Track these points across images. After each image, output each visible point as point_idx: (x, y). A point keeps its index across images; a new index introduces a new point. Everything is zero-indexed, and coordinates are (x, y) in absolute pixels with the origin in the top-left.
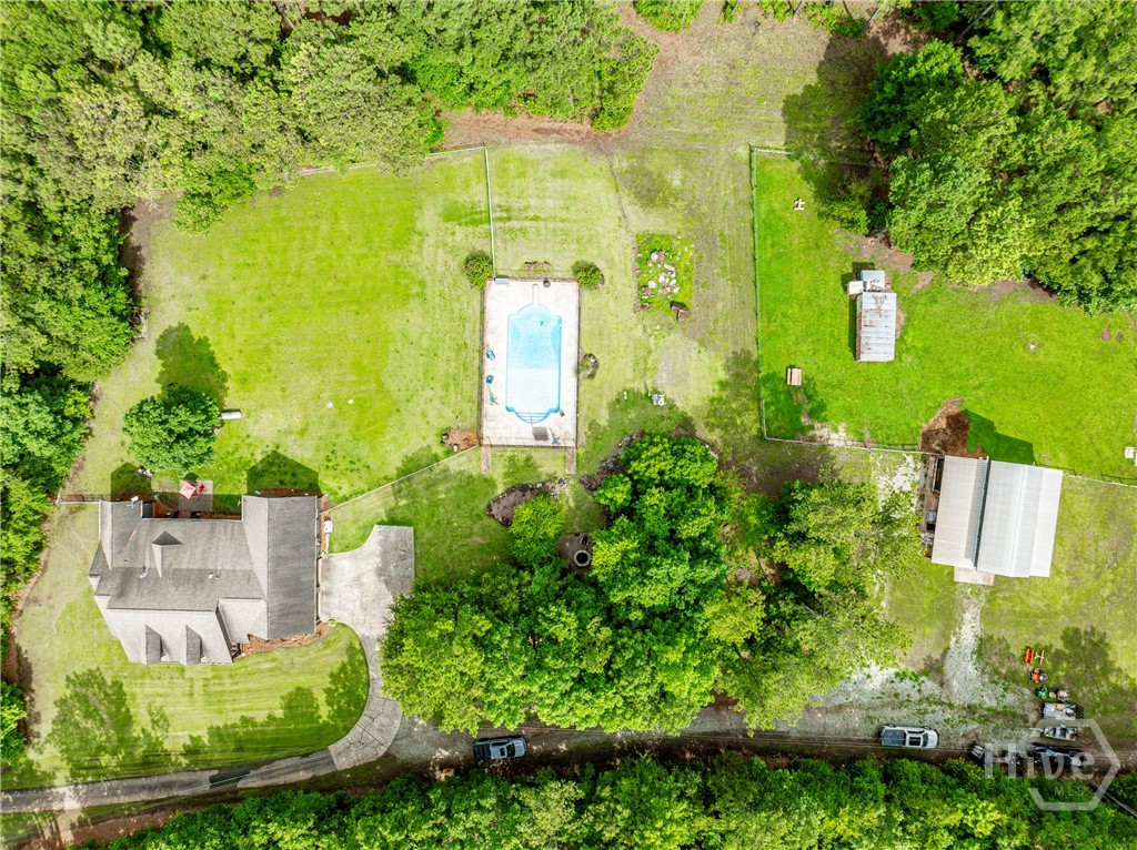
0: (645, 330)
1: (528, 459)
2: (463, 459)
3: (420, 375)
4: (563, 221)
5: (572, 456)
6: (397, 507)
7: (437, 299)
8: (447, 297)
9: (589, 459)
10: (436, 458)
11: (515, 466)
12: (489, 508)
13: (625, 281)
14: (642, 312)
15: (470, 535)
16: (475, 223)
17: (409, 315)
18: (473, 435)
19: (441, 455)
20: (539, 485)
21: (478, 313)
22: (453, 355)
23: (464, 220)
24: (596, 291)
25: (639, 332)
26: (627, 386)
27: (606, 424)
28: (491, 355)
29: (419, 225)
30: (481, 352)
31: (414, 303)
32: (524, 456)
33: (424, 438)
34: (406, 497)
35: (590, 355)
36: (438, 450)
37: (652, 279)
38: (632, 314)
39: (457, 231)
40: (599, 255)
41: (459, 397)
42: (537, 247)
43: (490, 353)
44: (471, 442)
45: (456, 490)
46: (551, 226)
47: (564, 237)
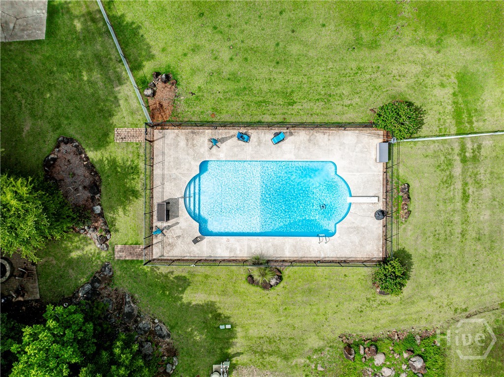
0: (316, 351)
1: (135, 194)
2: (134, 104)
3: (249, 43)
4: (463, 233)
5: (140, 255)
6: (72, 17)
7: (353, 65)
8: (358, 77)
9: (135, 277)
10: (136, 67)
11: (126, 175)
12: (69, 141)
13: (382, 321)
14: (342, 346)
15: (33, 115)
16: (457, 115)
17: (332, 27)
18: (167, 116)
19: (141, 73)
20: (98, 209)
21: (337, 119)
22: (278, 86)
23: (460, 100)
24: (370, 283)
25: (314, 342)
26: (238, 329)
27: (185, 301)
28: (278, 139)
29: (451, 41)
30: (282, 124)
31: (347, 34)
32: (139, 187)
33: (164, 50)
34: (86, 29)
35: (280, 278)
36: (148, 68)
37: (387, 358)
38: (338, 332)
39: (446, 90)
40: (419, 286)
41: (221, 96)
42: (429, 200)
43: (281, 137)
44: (157, 114)
45: (93, 95)
46: (457, 218)
47: (442, 237)
